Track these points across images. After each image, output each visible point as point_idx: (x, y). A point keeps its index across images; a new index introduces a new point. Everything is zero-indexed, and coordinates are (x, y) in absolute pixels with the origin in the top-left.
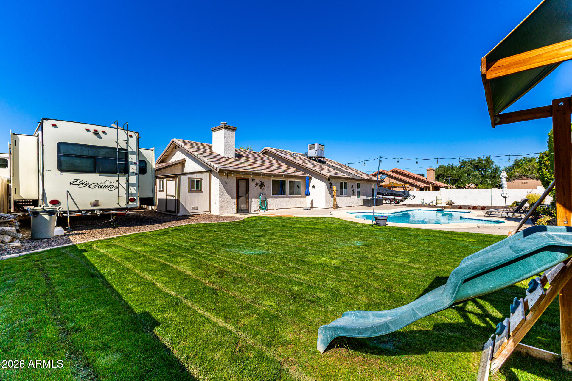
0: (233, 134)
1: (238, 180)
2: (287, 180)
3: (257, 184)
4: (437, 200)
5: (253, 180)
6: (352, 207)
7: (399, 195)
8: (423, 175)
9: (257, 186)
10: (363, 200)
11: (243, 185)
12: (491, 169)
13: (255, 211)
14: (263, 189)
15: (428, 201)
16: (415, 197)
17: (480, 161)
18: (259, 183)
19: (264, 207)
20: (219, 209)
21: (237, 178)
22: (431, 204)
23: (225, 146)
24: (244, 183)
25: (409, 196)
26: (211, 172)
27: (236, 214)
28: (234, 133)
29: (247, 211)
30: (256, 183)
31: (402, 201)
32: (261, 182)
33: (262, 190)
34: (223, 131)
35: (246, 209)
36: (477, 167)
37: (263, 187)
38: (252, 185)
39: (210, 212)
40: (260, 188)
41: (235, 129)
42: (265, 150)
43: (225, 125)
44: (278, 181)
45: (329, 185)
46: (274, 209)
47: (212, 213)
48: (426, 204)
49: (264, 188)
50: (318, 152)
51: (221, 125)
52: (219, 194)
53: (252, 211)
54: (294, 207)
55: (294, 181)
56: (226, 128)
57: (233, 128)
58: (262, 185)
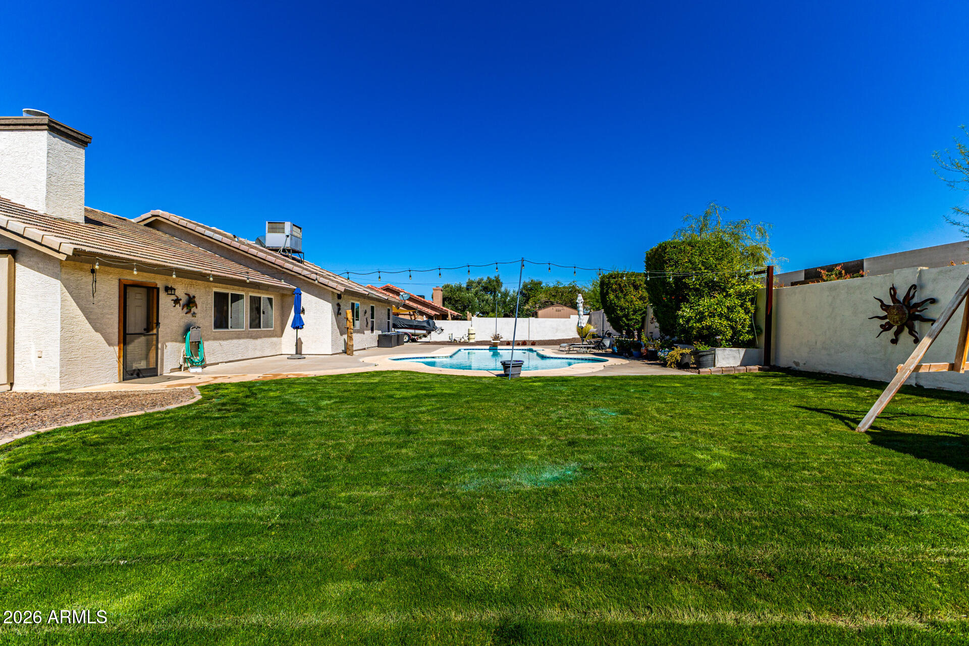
0: (79, 154)
1: (125, 289)
2: (247, 293)
3: (177, 301)
4: (469, 334)
5: (167, 289)
6: (365, 349)
7: (422, 328)
8: (423, 297)
9: (178, 306)
10: (379, 336)
11: (137, 302)
12: (500, 292)
13: (173, 370)
14: (194, 315)
15: (457, 336)
16: (442, 330)
17: (490, 281)
18: (184, 299)
19: (196, 359)
20: (61, 372)
21: (120, 280)
22: (463, 340)
23: (49, 184)
24: (138, 296)
25: (434, 328)
26: (14, 257)
27: (120, 382)
28: (82, 151)
29: (152, 372)
30: (175, 298)
31: (425, 336)
32: (188, 295)
33: (189, 315)
34: (42, 138)
35: (145, 367)
36: (486, 289)
37: (194, 310)
38: (165, 301)
39: (12, 384)
40: (185, 310)
41: (88, 140)
42: (153, 216)
43: (50, 121)
44: (228, 294)
45: (336, 307)
46: (218, 364)
47: (18, 388)
48: (455, 340)
49: (196, 312)
50: (291, 239)
51: (25, 115)
52: (62, 328)
53: (166, 372)
54: (261, 356)
55: (260, 298)
56: (54, 129)
57: (80, 137)
58: (190, 303)
